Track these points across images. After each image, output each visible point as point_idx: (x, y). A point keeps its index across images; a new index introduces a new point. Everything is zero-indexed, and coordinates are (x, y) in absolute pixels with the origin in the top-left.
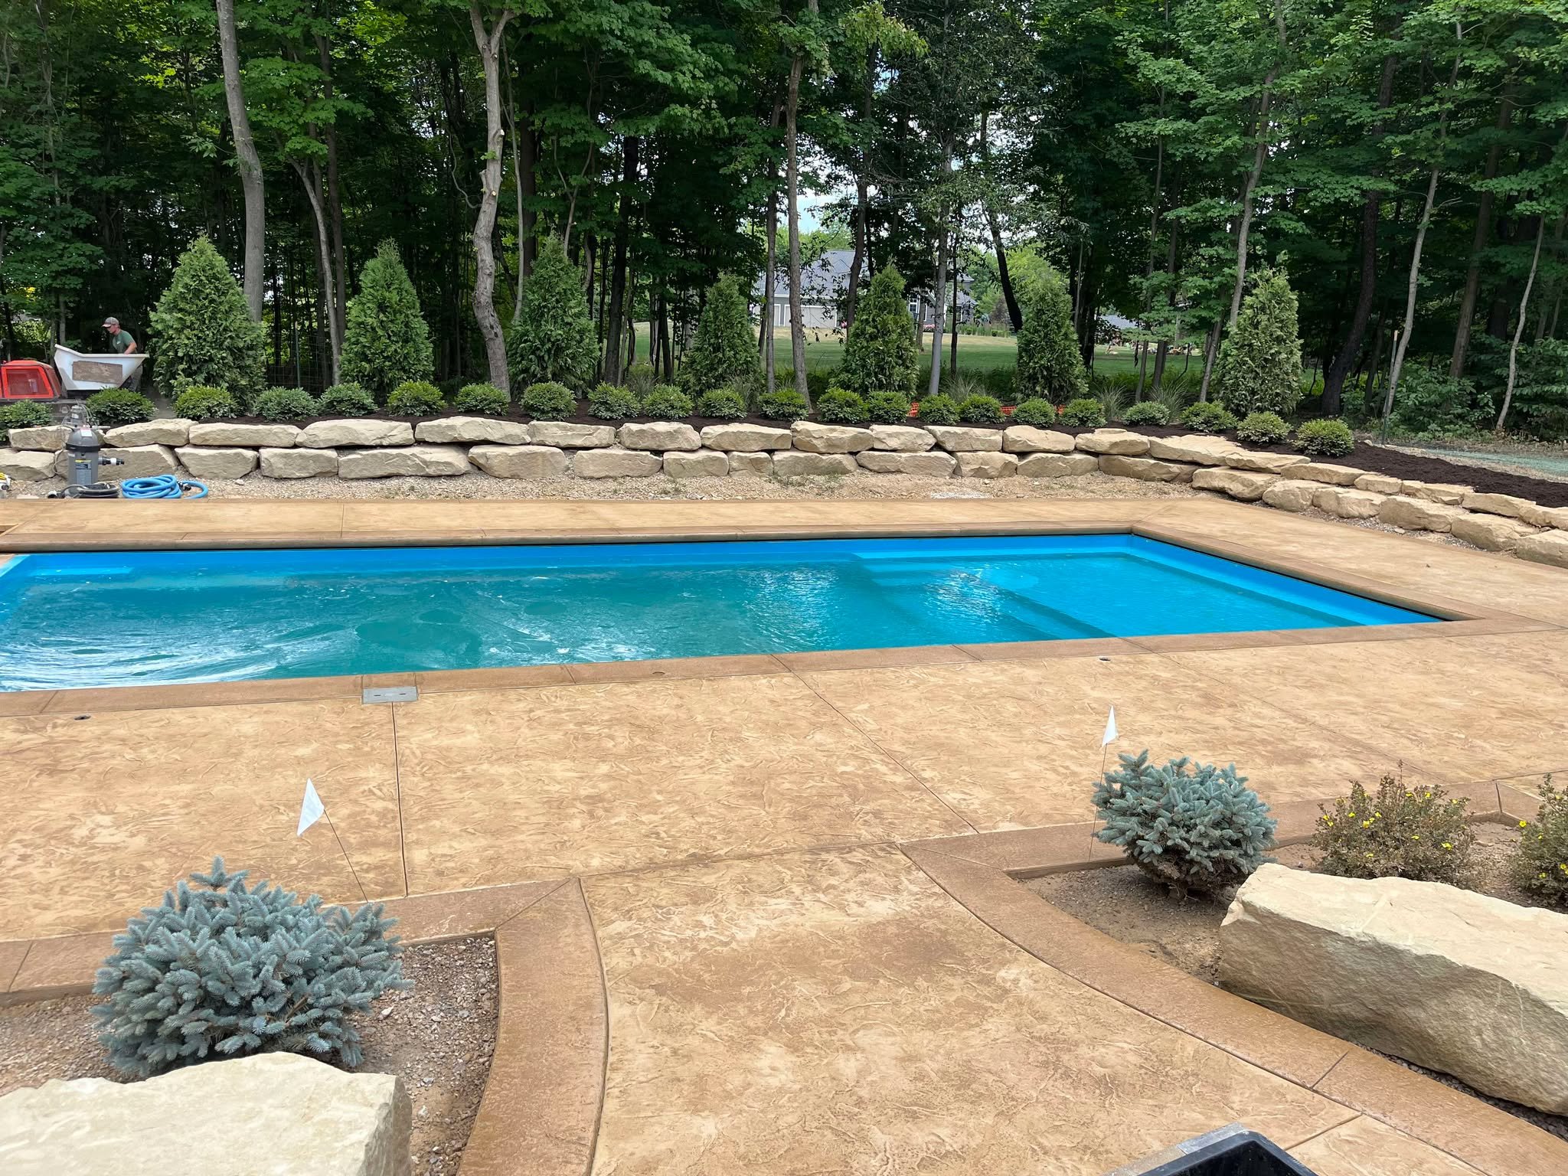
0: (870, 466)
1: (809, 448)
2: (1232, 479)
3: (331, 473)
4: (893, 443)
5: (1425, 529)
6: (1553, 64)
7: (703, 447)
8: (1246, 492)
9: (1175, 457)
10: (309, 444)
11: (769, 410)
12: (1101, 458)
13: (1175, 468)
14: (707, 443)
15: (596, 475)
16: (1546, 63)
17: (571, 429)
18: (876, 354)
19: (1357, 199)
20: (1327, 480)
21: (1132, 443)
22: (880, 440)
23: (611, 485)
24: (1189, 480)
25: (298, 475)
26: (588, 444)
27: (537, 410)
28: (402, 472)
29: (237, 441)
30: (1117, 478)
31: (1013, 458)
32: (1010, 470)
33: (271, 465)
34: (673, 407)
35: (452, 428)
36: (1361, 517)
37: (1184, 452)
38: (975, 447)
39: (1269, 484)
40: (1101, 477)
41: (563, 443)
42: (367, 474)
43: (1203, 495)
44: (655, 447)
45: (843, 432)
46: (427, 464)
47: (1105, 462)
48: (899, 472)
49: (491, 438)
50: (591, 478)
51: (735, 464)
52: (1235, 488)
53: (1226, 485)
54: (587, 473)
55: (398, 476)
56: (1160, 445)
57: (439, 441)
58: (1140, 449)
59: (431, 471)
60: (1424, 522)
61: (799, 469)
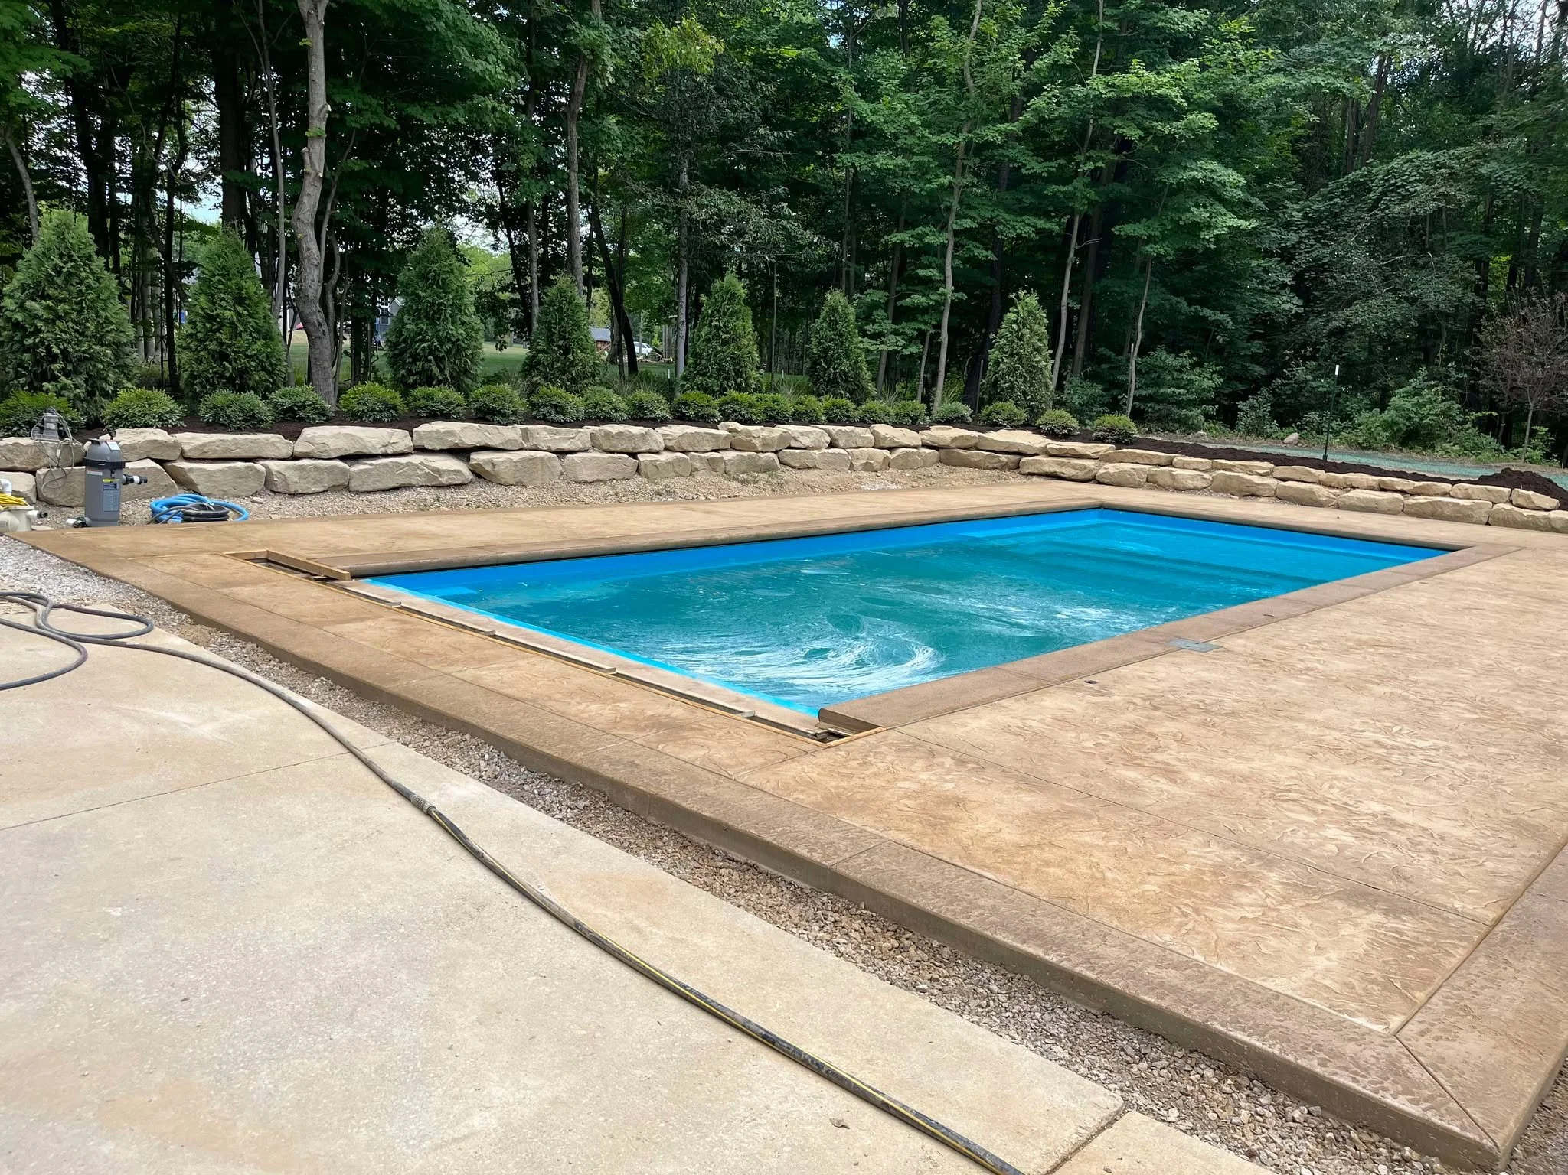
0: (793, 464)
1: (750, 448)
2: (1061, 465)
3: (344, 487)
4: (806, 441)
5: (1253, 495)
6: (1181, 137)
7: (667, 449)
8: (1081, 475)
9: (1002, 449)
10: (317, 454)
11: (691, 413)
12: (941, 451)
13: (1004, 458)
14: (669, 444)
15: (589, 479)
16: (1177, 136)
17: (557, 433)
18: (733, 359)
19: (1033, 235)
20: (1147, 462)
21: (967, 438)
22: (795, 439)
23: (604, 489)
24: (1017, 466)
25: (314, 489)
26: (574, 448)
27: (500, 413)
28: (413, 482)
29: (237, 453)
30: (958, 469)
31: (886, 452)
32: (887, 463)
33: (285, 479)
34: (616, 410)
35: (450, 433)
36: (1196, 489)
37: (1010, 444)
38: (859, 444)
39: (1098, 467)
40: (945, 469)
41: (554, 448)
42: (380, 486)
43: (1035, 479)
44: (630, 449)
45: (771, 432)
46: (438, 471)
47: (947, 455)
48: (815, 467)
49: (492, 444)
50: (585, 482)
51: (697, 465)
52: (1068, 472)
53: (1057, 469)
54: (581, 478)
55: (409, 487)
56: (986, 439)
57: (438, 448)
58: (972, 443)
59: (444, 480)
60: (1253, 490)
61: (744, 468)
